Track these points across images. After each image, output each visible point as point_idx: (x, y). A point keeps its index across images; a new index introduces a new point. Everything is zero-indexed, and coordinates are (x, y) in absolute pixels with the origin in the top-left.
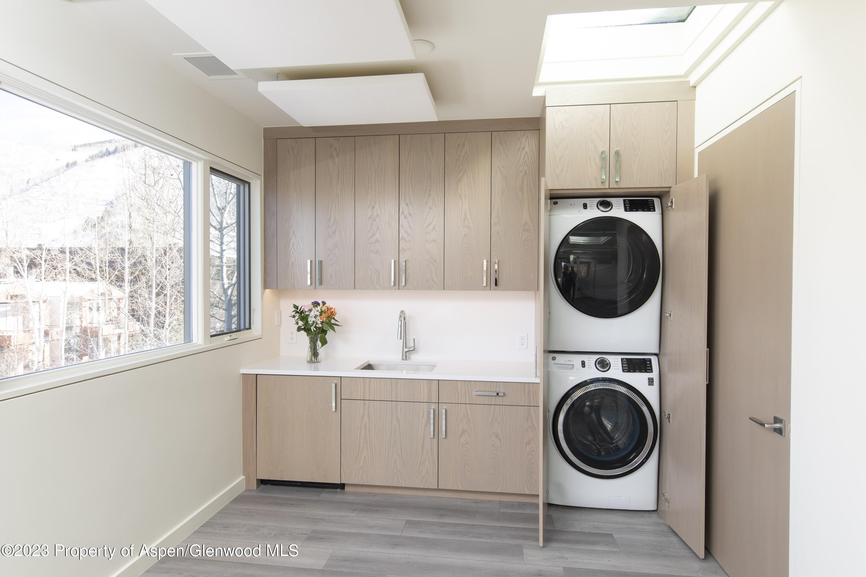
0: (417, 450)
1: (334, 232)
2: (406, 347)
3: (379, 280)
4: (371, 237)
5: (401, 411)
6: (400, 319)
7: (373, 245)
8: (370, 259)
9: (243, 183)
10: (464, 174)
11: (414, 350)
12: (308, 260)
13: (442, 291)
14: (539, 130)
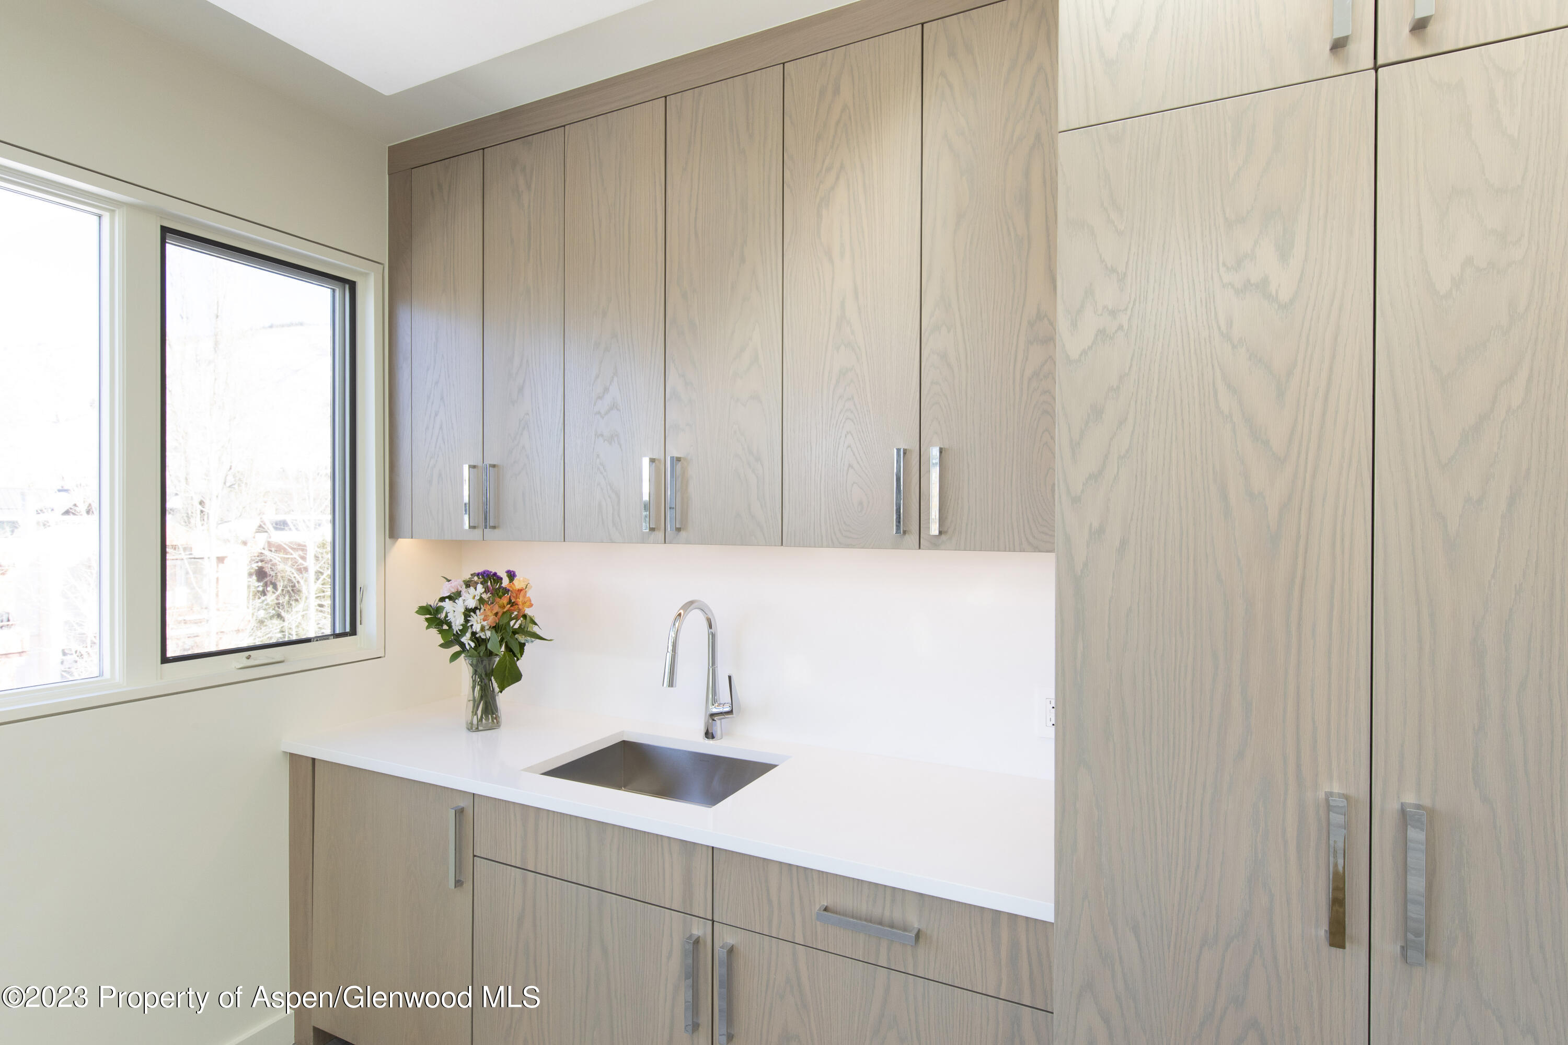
1: (521, 390)
2: (714, 701)
3: (619, 516)
4: (600, 398)
5: (611, 922)
6: (674, 624)
7: (603, 418)
8: (598, 456)
9: (341, 284)
10: (838, 178)
11: (731, 712)
12: (464, 465)
13: (778, 547)
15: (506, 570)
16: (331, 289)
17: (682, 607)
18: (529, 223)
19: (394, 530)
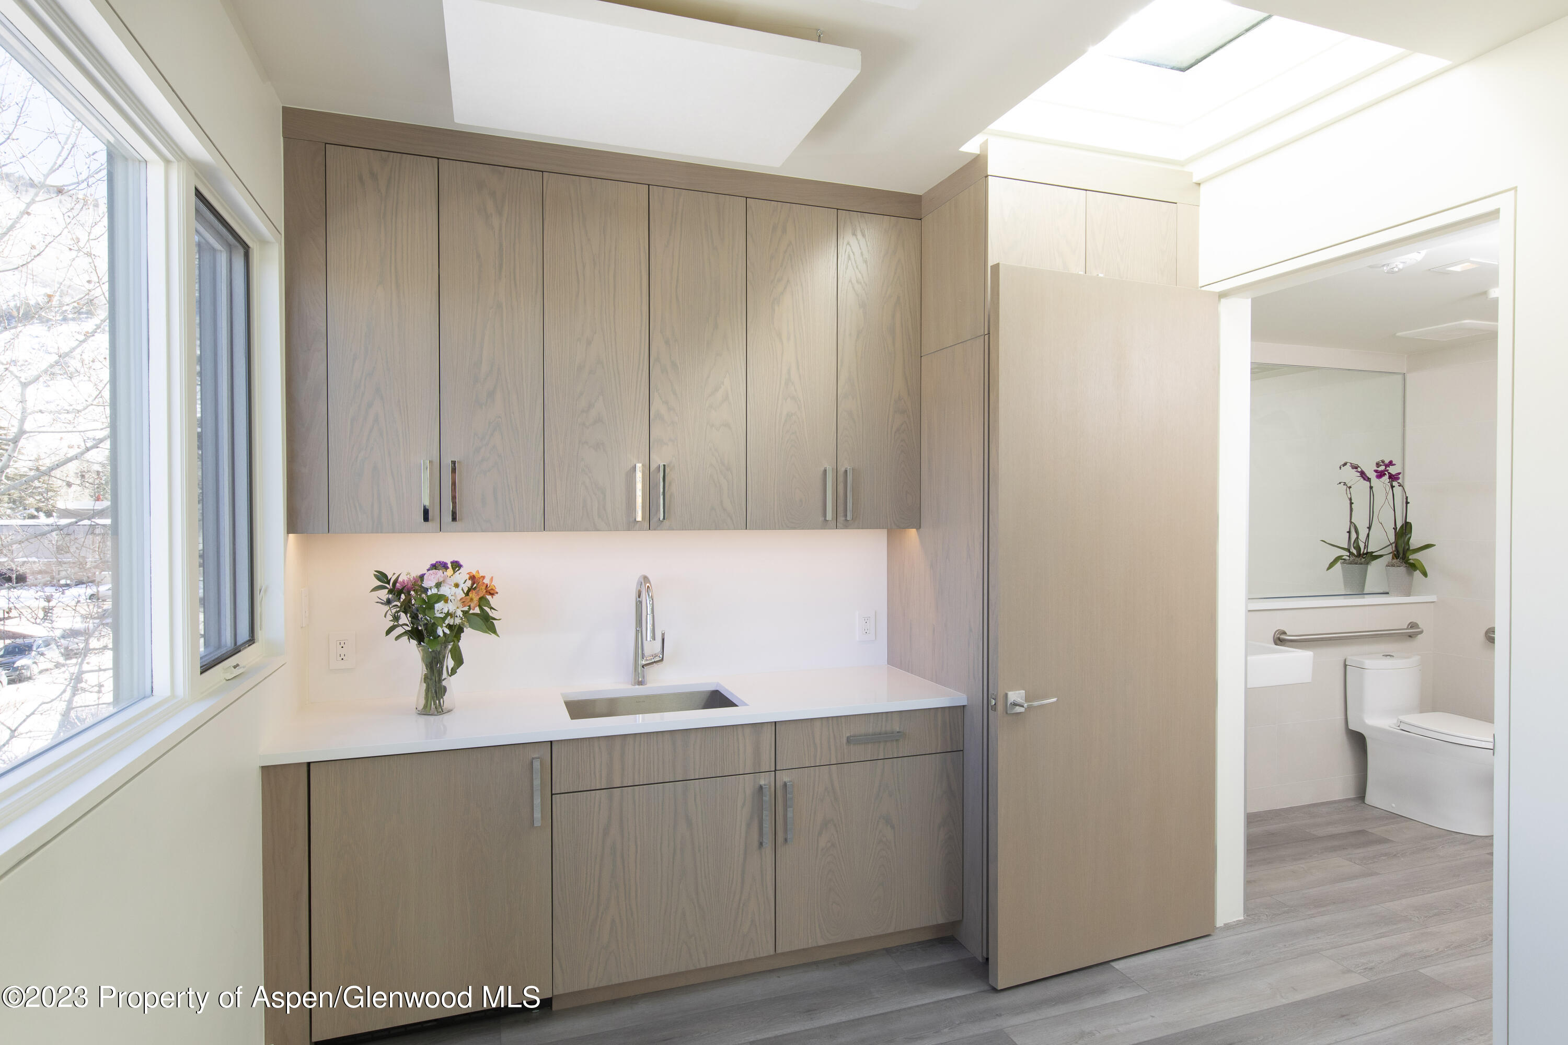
0: (731, 882)
1: (491, 395)
2: (642, 657)
4: (585, 412)
7: (588, 428)
8: (582, 460)
11: (660, 660)
13: (742, 530)
14: (921, 219)
18: (501, 245)
19: (293, 524)
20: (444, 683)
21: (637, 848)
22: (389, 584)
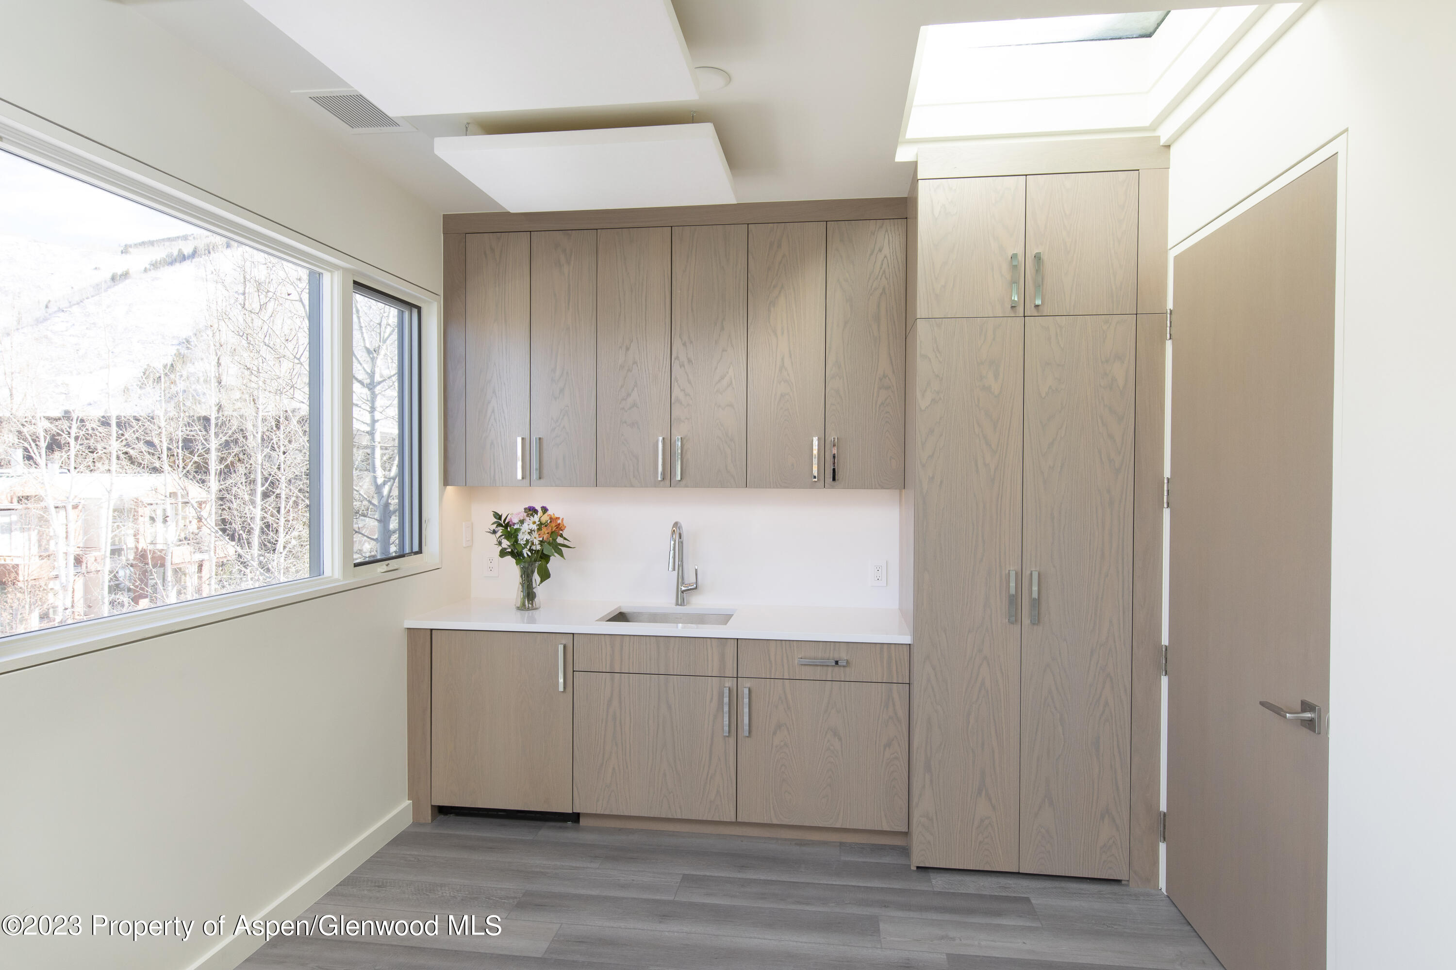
0: (701, 757)
1: (562, 391)
2: (682, 583)
3: (638, 471)
4: (624, 399)
5: (674, 690)
6: (673, 536)
7: (626, 412)
8: (622, 435)
9: (409, 307)
10: (780, 292)
11: (696, 588)
12: (518, 438)
13: (743, 489)
14: (906, 218)
15: (542, 506)
16: (398, 309)
17: (673, 526)
18: (569, 285)
19: (446, 481)
20: (534, 590)
21: (631, 719)
22: (501, 520)
